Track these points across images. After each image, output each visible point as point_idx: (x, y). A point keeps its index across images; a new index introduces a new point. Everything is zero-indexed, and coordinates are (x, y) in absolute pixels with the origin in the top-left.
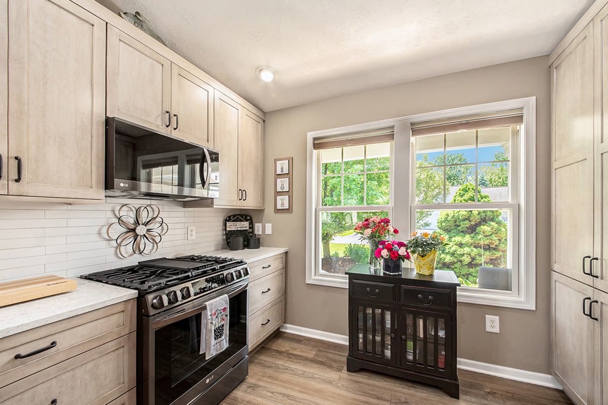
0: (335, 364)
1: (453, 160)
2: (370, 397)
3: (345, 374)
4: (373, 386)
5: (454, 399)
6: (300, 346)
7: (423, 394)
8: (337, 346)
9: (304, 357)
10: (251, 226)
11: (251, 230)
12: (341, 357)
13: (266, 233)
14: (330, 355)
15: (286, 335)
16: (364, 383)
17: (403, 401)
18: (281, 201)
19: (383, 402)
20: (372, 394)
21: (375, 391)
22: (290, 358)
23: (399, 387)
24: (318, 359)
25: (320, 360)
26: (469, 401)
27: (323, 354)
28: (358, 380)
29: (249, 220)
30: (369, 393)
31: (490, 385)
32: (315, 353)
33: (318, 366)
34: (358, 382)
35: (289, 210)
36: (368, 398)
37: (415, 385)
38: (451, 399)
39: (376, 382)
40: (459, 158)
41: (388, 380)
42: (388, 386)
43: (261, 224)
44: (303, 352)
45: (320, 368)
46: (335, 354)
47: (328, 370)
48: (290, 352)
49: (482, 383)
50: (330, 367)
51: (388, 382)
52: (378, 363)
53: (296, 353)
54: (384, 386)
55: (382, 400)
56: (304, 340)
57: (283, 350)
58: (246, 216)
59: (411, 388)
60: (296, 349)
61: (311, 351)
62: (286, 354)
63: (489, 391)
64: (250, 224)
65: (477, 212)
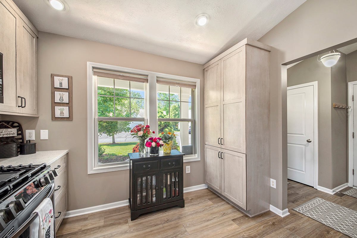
0: (122, 221)
1: (135, 95)
2: (151, 227)
3: (131, 223)
4: (149, 221)
5: (183, 208)
6: (88, 222)
7: (172, 212)
8: (115, 210)
9: (97, 227)
10: (20, 132)
11: (20, 137)
12: (122, 215)
13: (42, 138)
14: (114, 217)
15: (70, 220)
16: (144, 222)
17: (166, 221)
18: (60, 111)
19: (159, 226)
20: (152, 225)
21: (152, 223)
22: (86, 233)
23: (161, 215)
24: (108, 223)
25: (110, 223)
26: (188, 206)
27: (110, 218)
28: (140, 222)
29: (17, 126)
30: (150, 226)
31: (189, 196)
32: (103, 221)
33: (111, 227)
34: (141, 223)
35: (69, 119)
36: (151, 228)
37: (166, 210)
38: (182, 208)
39: (149, 218)
40: (138, 95)
41: (154, 214)
42: (156, 217)
43: (34, 130)
44: (94, 224)
45: (113, 228)
46: (117, 215)
47: (120, 226)
48: (83, 229)
49: (187, 196)
50: (120, 224)
51: (155, 215)
52: (149, 207)
53: (89, 227)
54: (154, 218)
55: (158, 225)
56: (89, 216)
57: (76, 230)
58: (14, 123)
59: (166, 212)
60: (87, 225)
61: (100, 221)
62: (80, 233)
63: (190, 199)
64: (18, 131)
65: (163, 122)
